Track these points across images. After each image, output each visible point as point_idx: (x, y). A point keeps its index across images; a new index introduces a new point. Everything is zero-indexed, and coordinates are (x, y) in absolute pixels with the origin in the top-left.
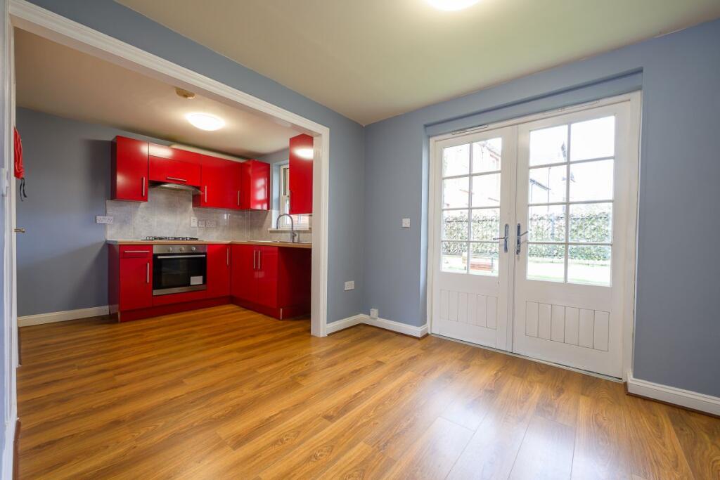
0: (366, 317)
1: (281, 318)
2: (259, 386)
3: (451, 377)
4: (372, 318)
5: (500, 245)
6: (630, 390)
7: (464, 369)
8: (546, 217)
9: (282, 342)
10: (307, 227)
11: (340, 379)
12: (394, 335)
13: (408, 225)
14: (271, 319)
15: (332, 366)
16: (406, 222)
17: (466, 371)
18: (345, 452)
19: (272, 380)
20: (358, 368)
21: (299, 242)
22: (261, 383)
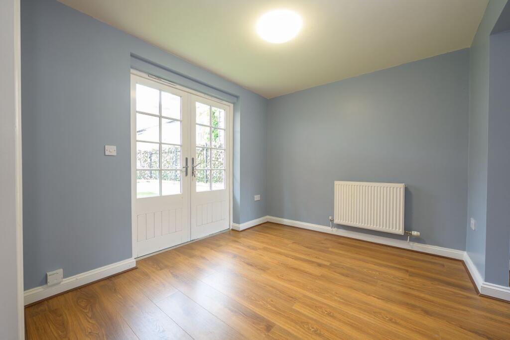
0: (37, 290)
4: (50, 287)
6: (240, 230)
13: (114, 153)
16: (112, 150)
18: (304, 315)
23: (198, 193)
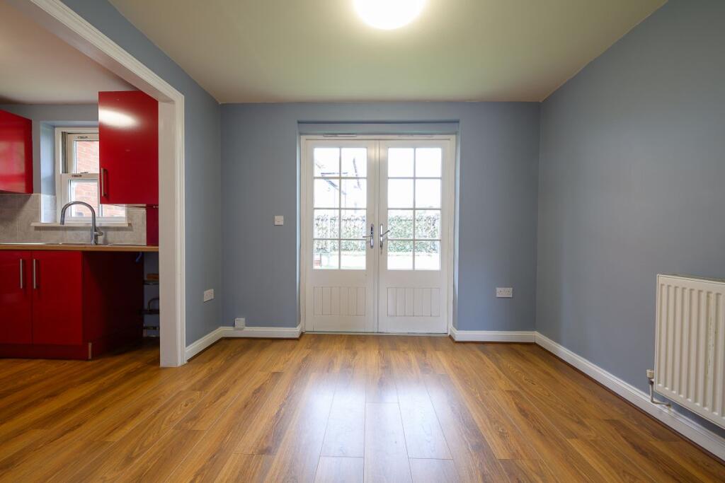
0: (230, 329)
1: (90, 357)
2: (129, 459)
3: (350, 366)
4: (238, 329)
5: (367, 243)
6: (457, 339)
7: (354, 357)
8: (360, 218)
9: (118, 390)
10: (124, 223)
11: (246, 406)
12: (268, 341)
13: (282, 223)
14: (68, 362)
15: (222, 395)
16: (279, 220)
17: (357, 357)
19: (146, 444)
20: (257, 387)
21: (105, 242)
22: (132, 453)
23: (390, 271)
